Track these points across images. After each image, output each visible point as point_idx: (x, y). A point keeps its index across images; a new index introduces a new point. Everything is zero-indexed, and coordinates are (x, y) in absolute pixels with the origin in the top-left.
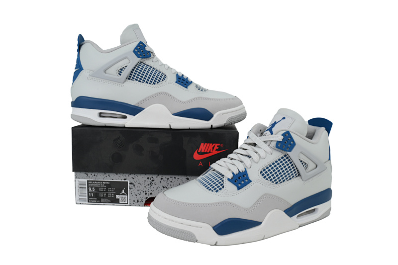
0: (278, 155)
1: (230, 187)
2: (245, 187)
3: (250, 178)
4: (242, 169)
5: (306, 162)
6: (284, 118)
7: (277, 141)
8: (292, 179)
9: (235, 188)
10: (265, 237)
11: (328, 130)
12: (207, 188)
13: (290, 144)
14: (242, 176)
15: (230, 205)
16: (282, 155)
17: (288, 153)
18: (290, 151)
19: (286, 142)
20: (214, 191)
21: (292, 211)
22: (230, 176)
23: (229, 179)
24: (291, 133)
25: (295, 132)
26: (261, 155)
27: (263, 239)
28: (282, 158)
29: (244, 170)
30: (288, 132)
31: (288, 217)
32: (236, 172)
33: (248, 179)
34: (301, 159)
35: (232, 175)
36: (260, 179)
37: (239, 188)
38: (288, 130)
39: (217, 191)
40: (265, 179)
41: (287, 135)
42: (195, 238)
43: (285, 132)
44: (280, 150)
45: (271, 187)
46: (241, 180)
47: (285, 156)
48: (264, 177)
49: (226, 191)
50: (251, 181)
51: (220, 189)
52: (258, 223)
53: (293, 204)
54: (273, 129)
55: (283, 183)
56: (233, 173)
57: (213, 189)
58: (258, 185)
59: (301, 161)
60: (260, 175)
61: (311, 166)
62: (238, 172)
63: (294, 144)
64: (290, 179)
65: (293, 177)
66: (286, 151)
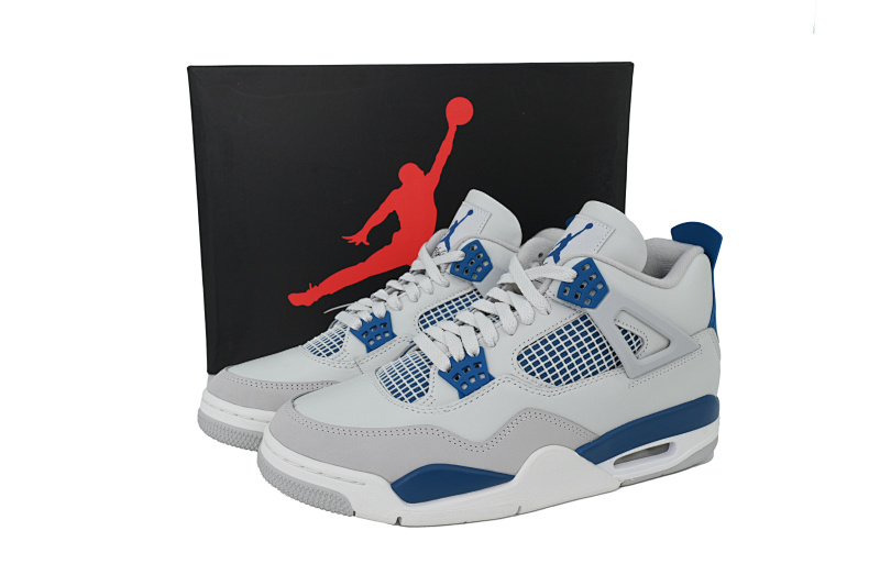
0: (564, 315)
1: (441, 389)
2: (476, 392)
3: (492, 372)
4: (473, 349)
5: (638, 334)
6: (589, 226)
7: (563, 282)
8: (600, 374)
9: (454, 393)
10: (522, 511)
11: (712, 254)
12: (393, 392)
13: (595, 289)
14: (472, 366)
15: (436, 433)
16: (576, 316)
17: (589, 311)
18: (594, 306)
19: (585, 285)
20: (407, 399)
21: (598, 450)
22: (444, 365)
23: (440, 373)
24: (595, 261)
25: (610, 260)
26: (523, 317)
27: (517, 514)
28: (576, 323)
29: (478, 352)
30: (589, 261)
31: (591, 464)
32: (459, 355)
33: (485, 371)
34: (625, 327)
35: (448, 363)
36: (515, 373)
37: (462, 395)
38: (591, 253)
39: (412, 400)
40: (526, 374)
41: (588, 267)
42: (349, 506)
43: (583, 259)
44: (569, 304)
45: (542, 393)
46: (469, 374)
47: (584, 318)
48: (527, 370)
49: (431, 400)
50: (491, 378)
51: (421, 395)
52: (507, 478)
53: (601, 432)
54: (562, 252)
55: (574, 383)
56: (452, 359)
57: (403, 395)
58: (510, 388)
59: (624, 332)
60: (517, 363)
61: (652, 341)
62: (462, 356)
63: (605, 290)
64: (595, 373)
65: (601, 369)
66: (583, 306)
